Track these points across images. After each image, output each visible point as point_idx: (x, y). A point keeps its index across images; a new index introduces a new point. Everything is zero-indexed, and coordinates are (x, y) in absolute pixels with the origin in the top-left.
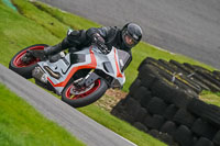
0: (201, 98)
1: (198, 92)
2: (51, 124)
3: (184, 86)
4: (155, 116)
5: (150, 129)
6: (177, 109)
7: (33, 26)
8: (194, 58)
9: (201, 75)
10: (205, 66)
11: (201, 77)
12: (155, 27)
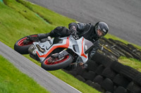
0: (119, 61)
1: (117, 57)
2: (24, 75)
3: (109, 53)
4: (90, 72)
5: (86, 80)
6: (104, 67)
7: (13, 13)
8: (115, 35)
9: (120, 46)
10: (122, 41)
11: (120, 48)
12: (91, 15)
